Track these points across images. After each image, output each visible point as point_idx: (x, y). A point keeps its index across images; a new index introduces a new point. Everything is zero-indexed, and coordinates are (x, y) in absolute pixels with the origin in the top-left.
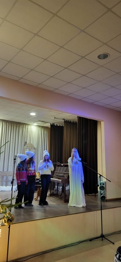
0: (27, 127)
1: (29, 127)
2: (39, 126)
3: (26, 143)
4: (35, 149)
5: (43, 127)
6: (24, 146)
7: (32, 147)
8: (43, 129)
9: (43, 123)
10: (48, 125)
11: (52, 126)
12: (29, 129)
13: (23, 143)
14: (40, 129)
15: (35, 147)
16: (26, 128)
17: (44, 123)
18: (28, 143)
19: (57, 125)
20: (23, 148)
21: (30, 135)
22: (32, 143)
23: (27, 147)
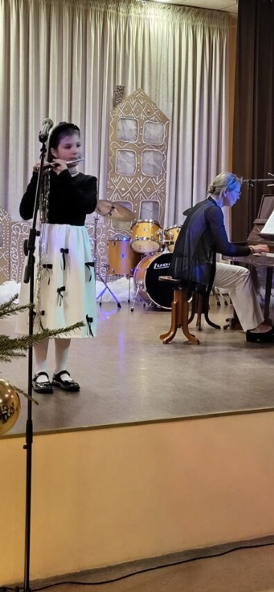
1: (132, 14)
3: (120, 92)
4: (164, 119)
5: (200, 13)
6: (115, 105)
7: (151, 112)
8: (200, 24)
12: (133, 27)
13: (108, 94)
14: (185, 22)
18: (129, 91)
20: (108, 115)
21: (140, 55)
22: (150, 90)
23: (128, 109)
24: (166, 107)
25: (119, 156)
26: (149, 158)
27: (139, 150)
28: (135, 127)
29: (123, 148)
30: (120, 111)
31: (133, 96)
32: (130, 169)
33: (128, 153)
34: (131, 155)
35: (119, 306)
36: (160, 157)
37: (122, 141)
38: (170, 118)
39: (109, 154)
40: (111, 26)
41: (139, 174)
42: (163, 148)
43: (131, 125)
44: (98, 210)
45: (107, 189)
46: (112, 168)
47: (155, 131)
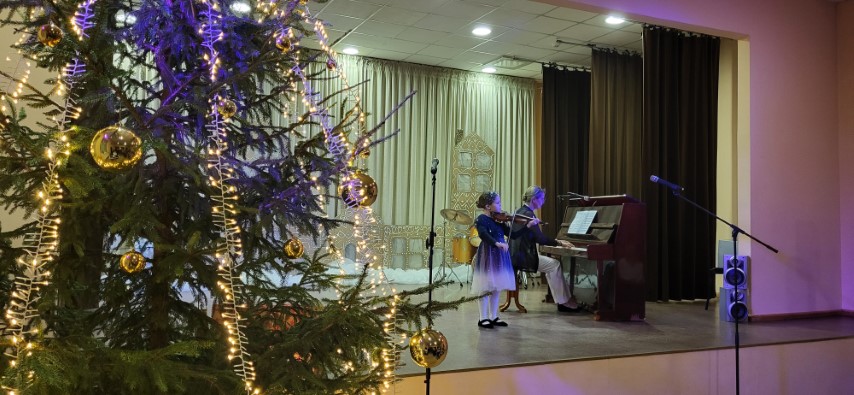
0: (461, 82)
1: (468, 81)
2: (503, 77)
3: (460, 134)
4: (490, 152)
5: (514, 79)
6: (456, 143)
7: (481, 147)
8: (515, 87)
9: (515, 63)
10: (535, 71)
11: (550, 72)
12: (469, 90)
13: (452, 136)
14: (506, 85)
15: (491, 147)
16: (458, 83)
17: (520, 63)
18: (466, 134)
19: (565, 67)
20: (452, 150)
21: (474, 109)
22: (481, 133)
23: (465, 146)
24: (492, 144)
25: (459, 178)
26: (480, 179)
27: (474, 173)
28: (469, 158)
29: (462, 172)
30: (460, 147)
31: (469, 137)
32: (467, 187)
34: (467, 177)
35: (461, 285)
36: (487, 179)
37: (462, 168)
38: (495, 152)
39: (453, 177)
40: (454, 90)
41: (473, 191)
42: (490, 172)
43: (467, 157)
44: (446, 217)
45: (452, 202)
46: (454, 187)
47: (484, 161)
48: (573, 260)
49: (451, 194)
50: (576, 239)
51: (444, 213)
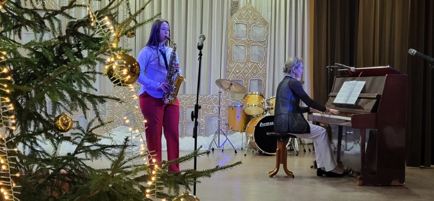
3: (235, 5)
4: (265, 23)
6: (232, 14)
7: (256, 18)
13: (227, 7)
15: (265, 18)
18: (242, 4)
20: (227, 21)
22: (256, 5)
23: (240, 17)
24: (267, 15)
25: (235, 49)
26: (255, 50)
27: (248, 44)
28: (245, 29)
29: (237, 43)
30: (235, 18)
31: (244, 8)
32: (242, 57)
33: (241, 47)
34: (242, 48)
35: (236, 152)
36: (262, 49)
37: (237, 38)
38: (269, 23)
39: (227, 47)
41: (248, 61)
42: (264, 43)
43: (243, 27)
44: (221, 86)
45: (227, 71)
46: (229, 57)
47: (259, 31)
48: (341, 128)
49: (226, 64)
50: (344, 109)
51: (219, 82)
